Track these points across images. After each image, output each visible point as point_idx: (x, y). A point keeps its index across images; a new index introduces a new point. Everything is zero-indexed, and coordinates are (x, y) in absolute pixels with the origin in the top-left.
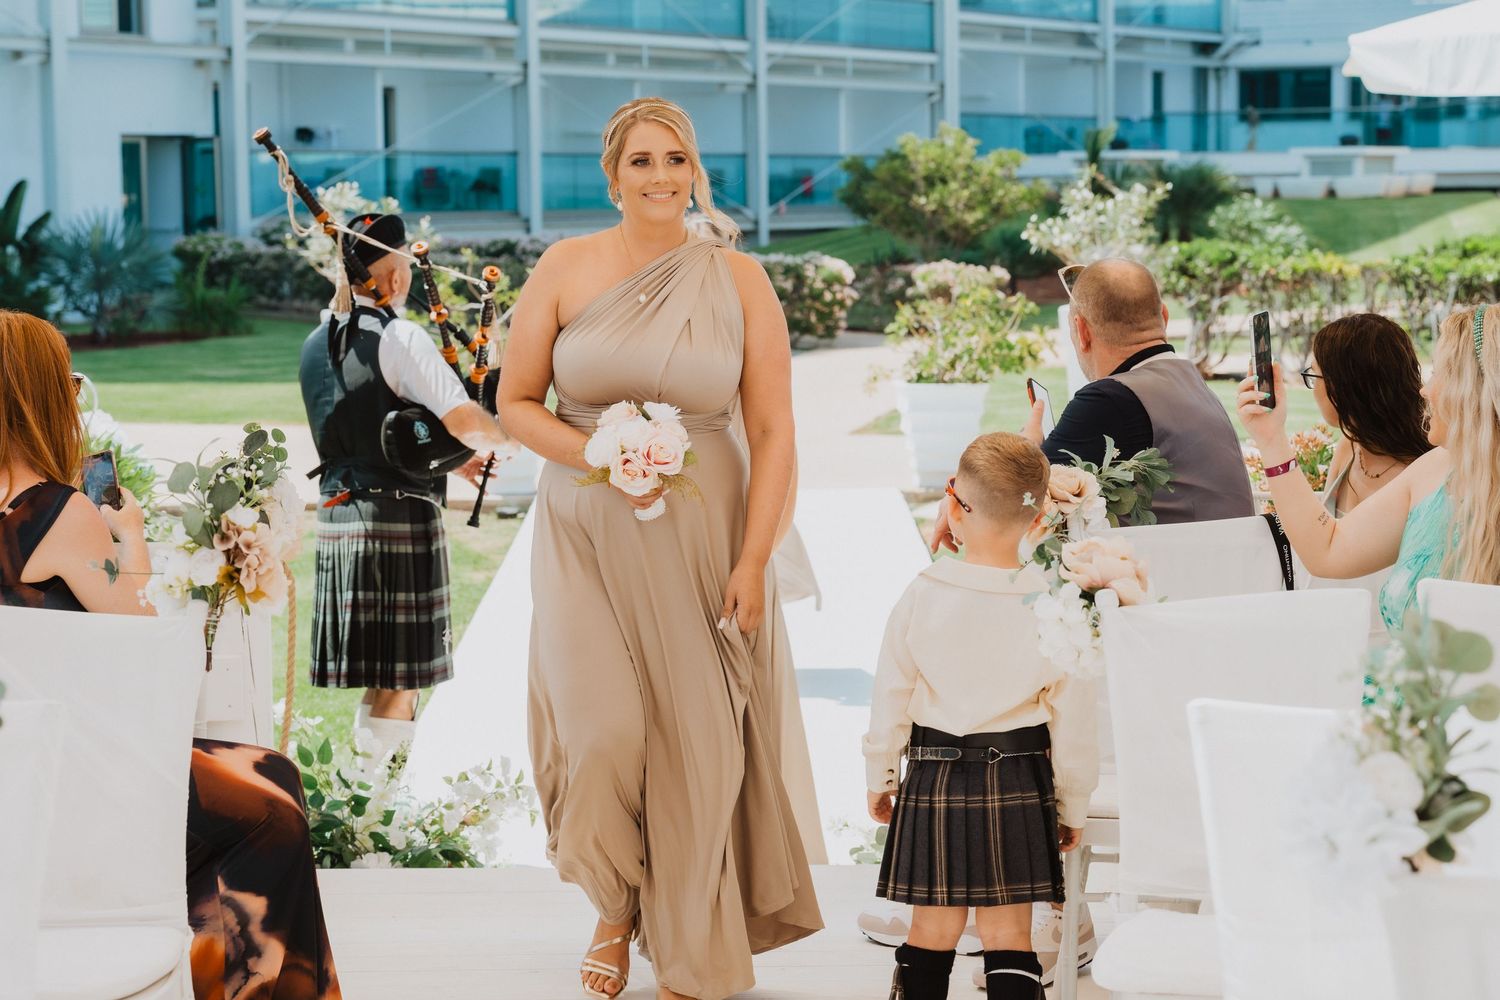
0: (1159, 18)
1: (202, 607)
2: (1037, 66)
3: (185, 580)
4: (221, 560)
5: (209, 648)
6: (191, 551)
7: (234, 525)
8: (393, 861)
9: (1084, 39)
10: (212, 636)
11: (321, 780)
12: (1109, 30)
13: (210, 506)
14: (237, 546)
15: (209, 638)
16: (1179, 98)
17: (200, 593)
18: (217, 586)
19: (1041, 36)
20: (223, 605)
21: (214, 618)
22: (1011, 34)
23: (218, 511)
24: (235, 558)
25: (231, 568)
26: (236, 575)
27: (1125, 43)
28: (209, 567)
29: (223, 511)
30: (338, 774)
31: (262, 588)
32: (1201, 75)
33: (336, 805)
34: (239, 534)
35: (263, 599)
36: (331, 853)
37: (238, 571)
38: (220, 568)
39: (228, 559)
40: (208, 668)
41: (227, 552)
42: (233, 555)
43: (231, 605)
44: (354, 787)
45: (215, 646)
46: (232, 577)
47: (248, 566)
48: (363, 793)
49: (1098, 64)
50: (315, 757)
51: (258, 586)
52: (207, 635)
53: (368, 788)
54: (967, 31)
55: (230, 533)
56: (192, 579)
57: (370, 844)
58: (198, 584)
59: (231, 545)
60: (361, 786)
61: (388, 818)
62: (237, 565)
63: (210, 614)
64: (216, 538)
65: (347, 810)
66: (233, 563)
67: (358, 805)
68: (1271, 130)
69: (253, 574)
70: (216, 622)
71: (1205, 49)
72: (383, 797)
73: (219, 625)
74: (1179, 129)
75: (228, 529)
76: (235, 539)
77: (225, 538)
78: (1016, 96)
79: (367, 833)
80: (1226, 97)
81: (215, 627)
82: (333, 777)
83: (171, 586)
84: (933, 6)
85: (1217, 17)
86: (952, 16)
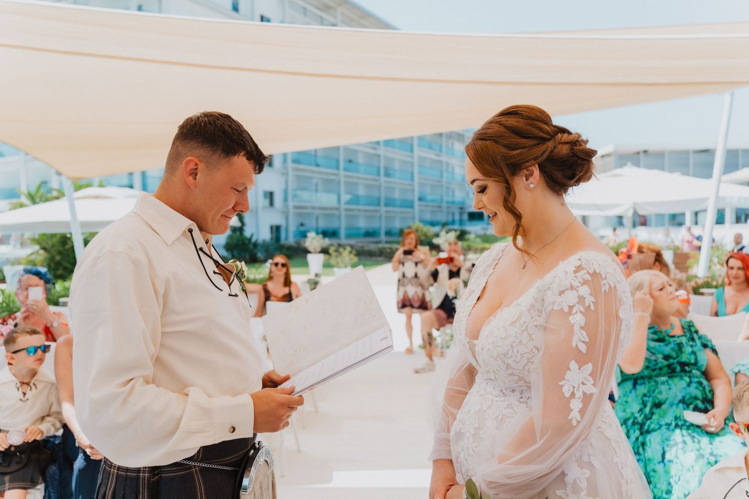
0: (453, 203)
2: (433, 212)
9: (440, 207)
12: (444, 205)
16: (457, 217)
19: (433, 206)
22: (427, 206)
27: (448, 208)
32: (461, 214)
49: (442, 211)
54: (420, 205)
68: (474, 223)
71: (461, 208)
74: (457, 222)
78: (428, 217)
80: (466, 217)
84: (413, 201)
85: (463, 203)
86: (417, 203)
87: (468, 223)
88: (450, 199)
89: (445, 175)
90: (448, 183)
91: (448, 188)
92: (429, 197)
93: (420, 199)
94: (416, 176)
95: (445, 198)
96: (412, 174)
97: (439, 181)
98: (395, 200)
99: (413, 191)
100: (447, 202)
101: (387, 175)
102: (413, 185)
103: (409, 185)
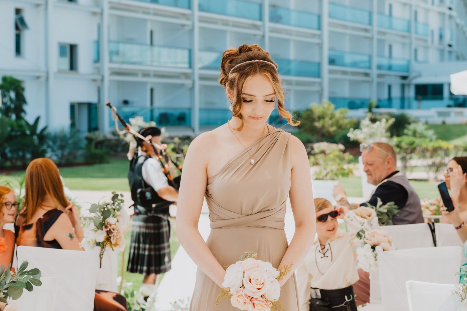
0: (390, 68)
1: (99, 248)
2: (353, 83)
3: (94, 240)
4: (105, 234)
5: (101, 261)
6: (96, 231)
7: (109, 223)
9: (367, 75)
10: (102, 257)
11: (131, 303)
12: (375, 72)
13: (102, 217)
14: (110, 230)
15: (101, 258)
16: (396, 93)
17: (98, 244)
18: (104, 242)
19: (354, 74)
20: (105, 248)
21: (102, 252)
22: (344, 73)
23: (104, 219)
24: (109, 233)
25: (108, 236)
26: (109, 238)
27: (380, 76)
28: (101, 236)
29: (106, 218)
30: (137, 301)
31: (118, 242)
32: (403, 86)
34: (111, 225)
35: (118, 246)
37: (110, 237)
38: (105, 236)
39: (107, 234)
40: (100, 267)
41: (107, 232)
43: (108, 247)
44: (142, 306)
45: (102, 260)
47: (113, 236)
48: (144, 307)
49: (371, 82)
50: (129, 295)
51: (116, 242)
52: (100, 257)
53: (145, 305)
54: (331, 72)
55: (108, 225)
56: (96, 240)
58: (98, 241)
59: (108, 229)
62: (110, 236)
63: (101, 251)
64: (104, 227)
66: (109, 235)
68: (426, 103)
69: (115, 239)
70: (103, 253)
71: (404, 78)
72: (150, 308)
73: (104, 254)
74: (396, 102)
75: (107, 224)
76: (109, 227)
77: (106, 227)
78: (346, 92)
80: (411, 93)
81: (103, 255)
82: (135, 302)
83: (89, 242)
84: (319, 64)
85: (408, 68)
86: (326, 67)
87: (415, 103)
88: (385, 62)
89: (376, 17)
90: (380, 33)
91: (381, 42)
92: (348, 59)
93: (332, 62)
94: (326, 20)
95: (376, 61)
96: (320, 17)
97: (366, 30)
98: (289, 61)
99: (320, 46)
100: (379, 67)
101: (276, 18)
102: (320, 36)
103: (314, 35)
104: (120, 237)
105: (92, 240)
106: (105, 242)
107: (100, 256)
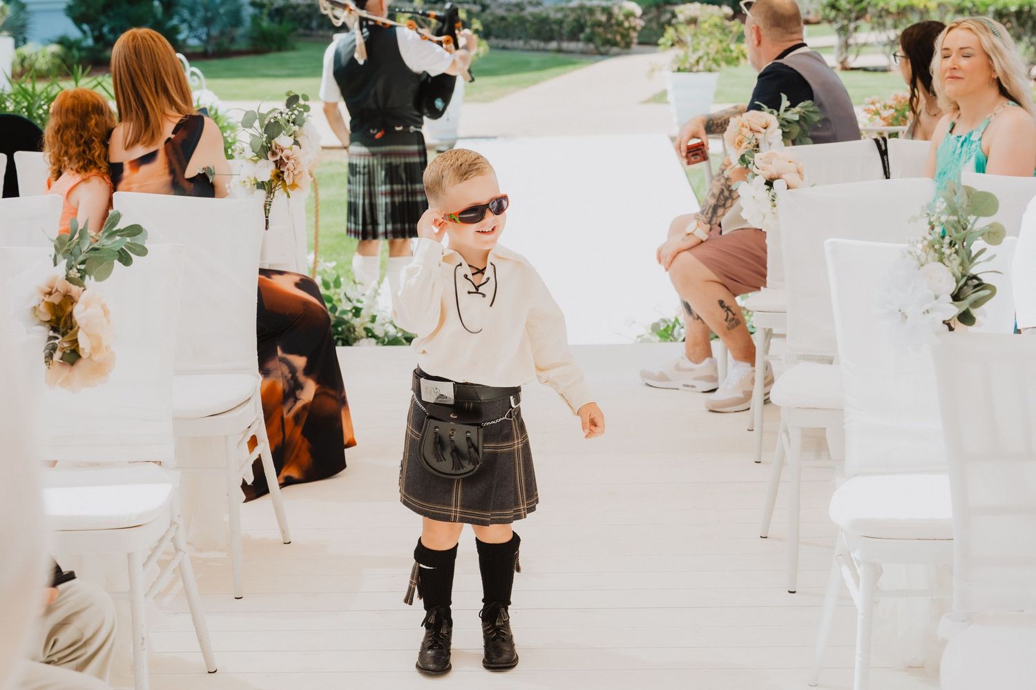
1: (262, 194)
3: (253, 178)
4: (273, 167)
5: (267, 217)
6: (256, 162)
7: (280, 146)
8: (377, 343)
10: (269, 210)
11: (335, 298)
13: (265, 136)
14: (281, 158)
15: (267, 211)
17: (261, 185)
18: (271, 182)
20: (274, 193)
21: (269, 200)
23: (271, 138)
25: (278, 171)
26: (281, 175)
28: (266, 171)
29: (273, 139)
30: (345, 294)
31: (296, 182)
33: (345, 312)
34: (282, 152)
35: (297, 189)
36: (342, 339)
37: (283, 172)
38: (272, 171)
39: (277, 166)
40: (267, 229)
41: (276, 162)
42: (279, 164)
43: (279, 193)
44: (354, 302)
45: (270, 215)
46: (279, 176)
47: (288, 169)
48: (359, 305)
50: (332, 285)
51: (293, 181)
52: (265, 209)
53: (361, 302)
55: (278, 151)
56: (257, 177)
57: (364, 333)
58: (260, 180)
59: (278, 158)
60: (358, 301)
61: (373, 319)
62: (282, 169)
63: (267, 198)
64: (269, 154)
65: (350, 315)
66: (280, 168)
67: (357, 312)
69: (292, 175)
70: (271, 202)
72: (370, 307)
73: (272, 204)
75: (276, 149)
76: (280, 154)
77: (274, 154)
79: (362, 328)
81: (270, 205)
82: (342, 296)
83: (244, 182)
104: (300, 172)
105: (248, 178)
106: (273, 181)
107: (265, 207)
